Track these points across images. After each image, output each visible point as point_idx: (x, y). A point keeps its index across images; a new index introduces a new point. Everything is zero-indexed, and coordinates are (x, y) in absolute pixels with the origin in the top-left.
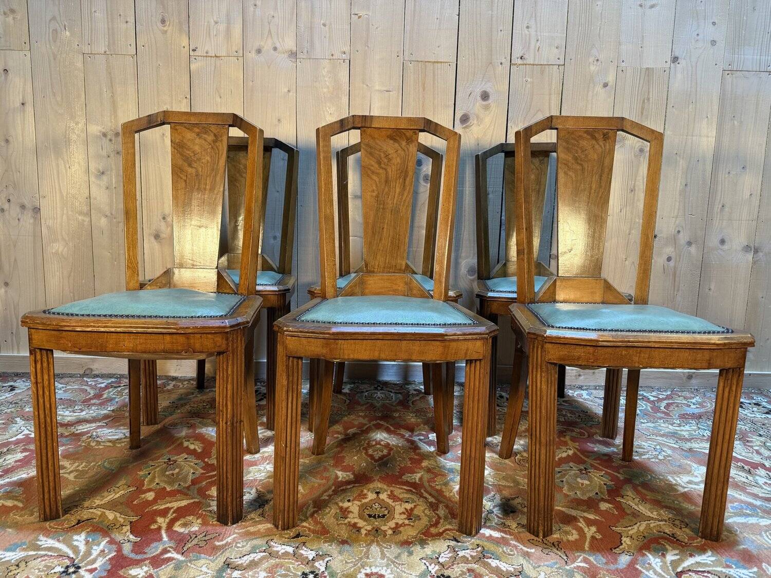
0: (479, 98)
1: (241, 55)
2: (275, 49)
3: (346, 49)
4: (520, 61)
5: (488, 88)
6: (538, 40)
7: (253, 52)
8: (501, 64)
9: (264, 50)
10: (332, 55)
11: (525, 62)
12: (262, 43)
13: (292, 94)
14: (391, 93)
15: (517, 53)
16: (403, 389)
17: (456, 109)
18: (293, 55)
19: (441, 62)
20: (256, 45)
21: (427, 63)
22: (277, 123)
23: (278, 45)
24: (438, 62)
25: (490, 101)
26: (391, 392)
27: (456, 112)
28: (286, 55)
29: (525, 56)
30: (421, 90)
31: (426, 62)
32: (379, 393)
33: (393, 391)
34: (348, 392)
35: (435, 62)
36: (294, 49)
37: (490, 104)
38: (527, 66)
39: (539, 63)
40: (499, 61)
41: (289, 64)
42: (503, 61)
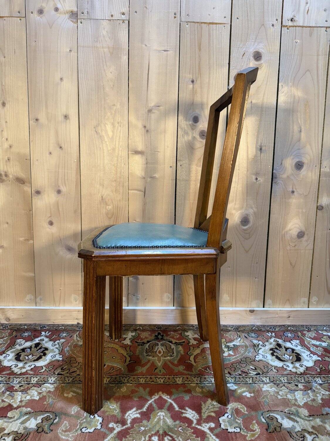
0: (252, 58)
1: (24, 16)
2: (57, 9)
3: (125, 10)
4: (290, 23)
5: (261, 48)
6: (307, 3)
7: (35, 13)
8: (273, 25)
9: (45, 10)
10: (112, 16)
11: (295, 24)
12: (44, 5)
13: (74, 54)
14: (168, 52)
15: (288, 15)
16: (183, 338)
17: (231, 68)
18: (74, 15)
19: (216, 24)
20: (38, 6)
21: (203, 25)
22: (59, 81)
23: (59, 6)
24: (213, 23)
25: (262, 61)
26: (171, 342)
27: (231, 70)
28: (67, 16)
29: (296, 19)
30: (197, 50)
31: (202, 23)
32: (159, 344)
33: (174, 341)
34: (129, 343)
35: (210, 23)
36: (75, 9)
37: (262, 63)
38: (297, 28)
39: (308, 25)
40: (271, 23)
41: (70, 24)
42: (275, 22)
